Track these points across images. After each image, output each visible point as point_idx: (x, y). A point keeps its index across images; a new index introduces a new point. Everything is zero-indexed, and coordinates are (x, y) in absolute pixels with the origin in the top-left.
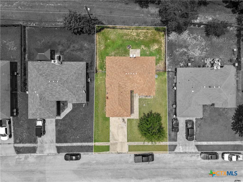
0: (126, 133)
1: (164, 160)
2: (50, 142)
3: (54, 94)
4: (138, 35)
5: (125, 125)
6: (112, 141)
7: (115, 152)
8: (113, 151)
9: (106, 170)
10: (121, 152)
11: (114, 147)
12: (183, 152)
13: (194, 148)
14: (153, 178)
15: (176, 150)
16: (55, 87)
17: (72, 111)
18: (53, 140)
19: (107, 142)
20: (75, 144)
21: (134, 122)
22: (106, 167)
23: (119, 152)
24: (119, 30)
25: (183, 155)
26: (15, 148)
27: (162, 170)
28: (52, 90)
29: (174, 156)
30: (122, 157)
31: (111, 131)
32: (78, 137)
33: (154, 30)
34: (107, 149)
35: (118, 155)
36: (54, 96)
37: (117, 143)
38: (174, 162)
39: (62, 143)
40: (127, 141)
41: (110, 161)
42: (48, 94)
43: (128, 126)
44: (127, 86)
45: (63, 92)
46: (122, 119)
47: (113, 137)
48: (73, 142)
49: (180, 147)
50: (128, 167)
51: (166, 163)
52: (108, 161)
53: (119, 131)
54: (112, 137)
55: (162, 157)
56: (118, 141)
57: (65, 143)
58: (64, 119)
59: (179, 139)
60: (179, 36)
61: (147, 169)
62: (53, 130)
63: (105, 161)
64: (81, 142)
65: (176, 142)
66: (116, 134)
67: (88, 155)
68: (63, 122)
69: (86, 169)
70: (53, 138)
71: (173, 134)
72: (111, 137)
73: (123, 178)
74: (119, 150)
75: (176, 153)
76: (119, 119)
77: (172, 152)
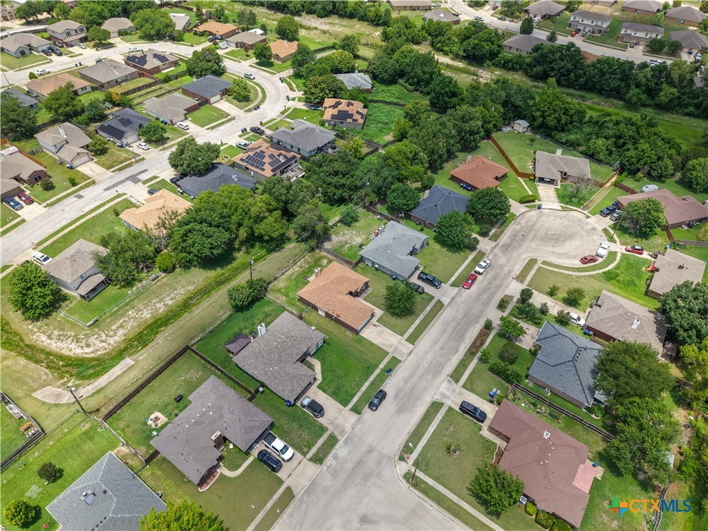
0: (392, 332)
2: (338, 413)
3: (291, 352)
4: (301, 267)
5: (382, 327)
6: (390, 351)
7: (406, 355)
8: (403, 357)
9: (421, 377)
11: (399, 352)
12: (451, 300)
13: (453, 289)
14: (463, 339)
15: (445, 304)
16: (285, 344)
17: (323, 364)
18: (339, 408)
19: (387, 356)
20: (364, 389)
21: (385, 318)
22: (418, 375)
23: (408, 352)
24: (282, 277)
25: (454, 301)
26: (311, 460)
27: (459, 327)
28: (285, 349)
29: (450, 309)
30: (416, 353)
31: (377, 344)
32: (358, 379)
33: (309, 254)
34: (395, 362)
35: (412, 355)
36: (292, 354)
37: (396, 347)
38: (457, 312)
39: (352, 401)
40: (401, 337)
41: (413, 367)
42: (285, 358)
43: (384, 325)
44: (341, 292)
45: (297, 342)
46: (372, 326)
47: (386, 346)
48: (359, 388)
49: (443, 298)
51: (453, 320)
53: (384, 337)
56: (394, 344)
57: (354, 397)
58: (324, 378)
59: (433, 294)
61: (448, 339)
62: (327, 398)
64: (367, 380)
65: (435, 298)
66: (384, 341)
67: (389, 384)
68: (326, 381)
69: (403, 398)
70: (337, 407)
71: (424, 295)
72: (384, 348)
73: (443, 368)
74: (405, 350)
75: (448, 305)
76: (370, 328)
77: (444, 307)
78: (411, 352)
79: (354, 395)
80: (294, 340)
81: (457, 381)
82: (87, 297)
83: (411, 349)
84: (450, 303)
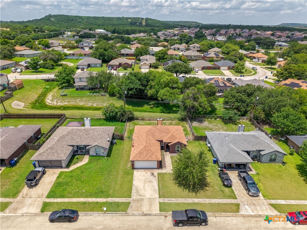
0: (157, 188)
1: (227, 226)
2: (37, 196)
3: (75, 138)
5: (155, 179)
6: (134, 196)
7: (140, 212)
8: (136, 211)
10: (148, 212)
11: (138, 205)
12: (254, 215)
13: (270, 209)
15: (242, 212)
16: (79, 132)
17: (86, 164)
18: (44, 194)
19: (126, 198)
20: (75, 200)
21: (167, 176)
23: (145, 212)
28: (75, 134)
29: (242, 221)
30: (150, 220)
31: (134, 185)
32: (84, 191)
33: (178, 121)
36: (75, 140)
37: (142, 200)
39: (56, 199)
40: (158, 197)
41: (128, 227)
42: (68, 138)
43: (158, 180)
44: (155, 136)
45: (86, 136)
46: (150, 173)
47: (137, 192)
48: (73, 197)
49: (247, 207)
52: (126, 225)
53: (146, 185)
54: (135, 192)
55: (222, 221)
56: (144, 196)
57: (60, 198)
59: (238, 196)
60: (201, 124)
62: (52, 182)
63: (119, 227)
64: (87, 197)
65: (237, 200)
66: (142, 188)
67: (92, 216)
68: (69, 174)
70: (44, 192)
71: (227, 190)
74: (145, 209)
75: (244, 216)
76: (146, 173)
77: (237, 214)
78: (150, 215)
79: (63, 197)
80: (86, 134)
82: (77, 89)
83: (152, 213)
84: (249, 216)
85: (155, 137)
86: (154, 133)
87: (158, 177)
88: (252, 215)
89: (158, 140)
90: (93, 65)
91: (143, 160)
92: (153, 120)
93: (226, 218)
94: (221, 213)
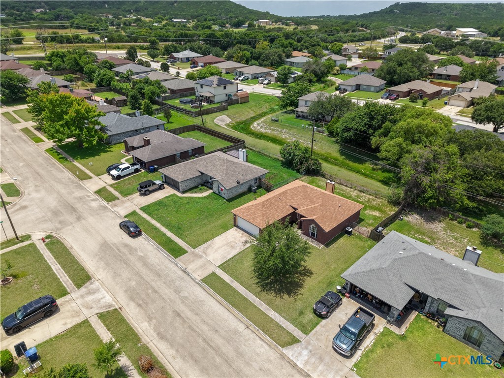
0: (230, 257)
2: (136, 204)
3: (208, 166)
5: (240, 248)
6: (199, 250)
7: (184, 266)
8: (183, 262)
9: (138, 274)
10: (190, 271)
11: (192, 259)
12: (301, 369)
14: (183, 358)
18: (142, 205)
19: (190, 247)
20: (154, 222)
22: (144, 271)
23: (188, 270)
26: (103, 188)
27: (218, 360)
29: (272, 358)
31: (213, 240)
32: (168, 219)
37: (201, 257)
38: (260, 369)
39: (144, 213)
40: (218, 266)
42: (203, 163)
43: (244, 250)
45: (219, 167)
46: (245, 239)
47: (207, 248)
48: (156, 219)
49: (305, 352)
50: (170, 299)
51: (240, 355)
52: (159, 267)
53: (223, 248)
54: (205, 246)
55: (247, 338)
56: (206, 256)
57: (147, 214)
58: (182, 198)
59: (314, 334)
61: (193, 329)
63: (153, 264)
64: (164, 225)
65: (304, 335)
66: (216, 247)
67: (147, 243)
69: (120, 252)
70: (144, 203)
71: (310, 316)
73: (139, 305)
74: (192, 267)
75: (283, 356)
76: (242, 237)
77: (277, 347)
78: (188, 275)
79: (150, 214)
81: (101, 316)
82: (298, 117)
83: (193, 274)
84: (292, 363)
85: (293, 201)
86: (296, 194)
87: (246, 249)
88: (297, 365)
89: (294, 206)
90: (365, 87)
91: (244, 218)
92: (346, 186)
93: (257, 338)
94: (260, 330)
